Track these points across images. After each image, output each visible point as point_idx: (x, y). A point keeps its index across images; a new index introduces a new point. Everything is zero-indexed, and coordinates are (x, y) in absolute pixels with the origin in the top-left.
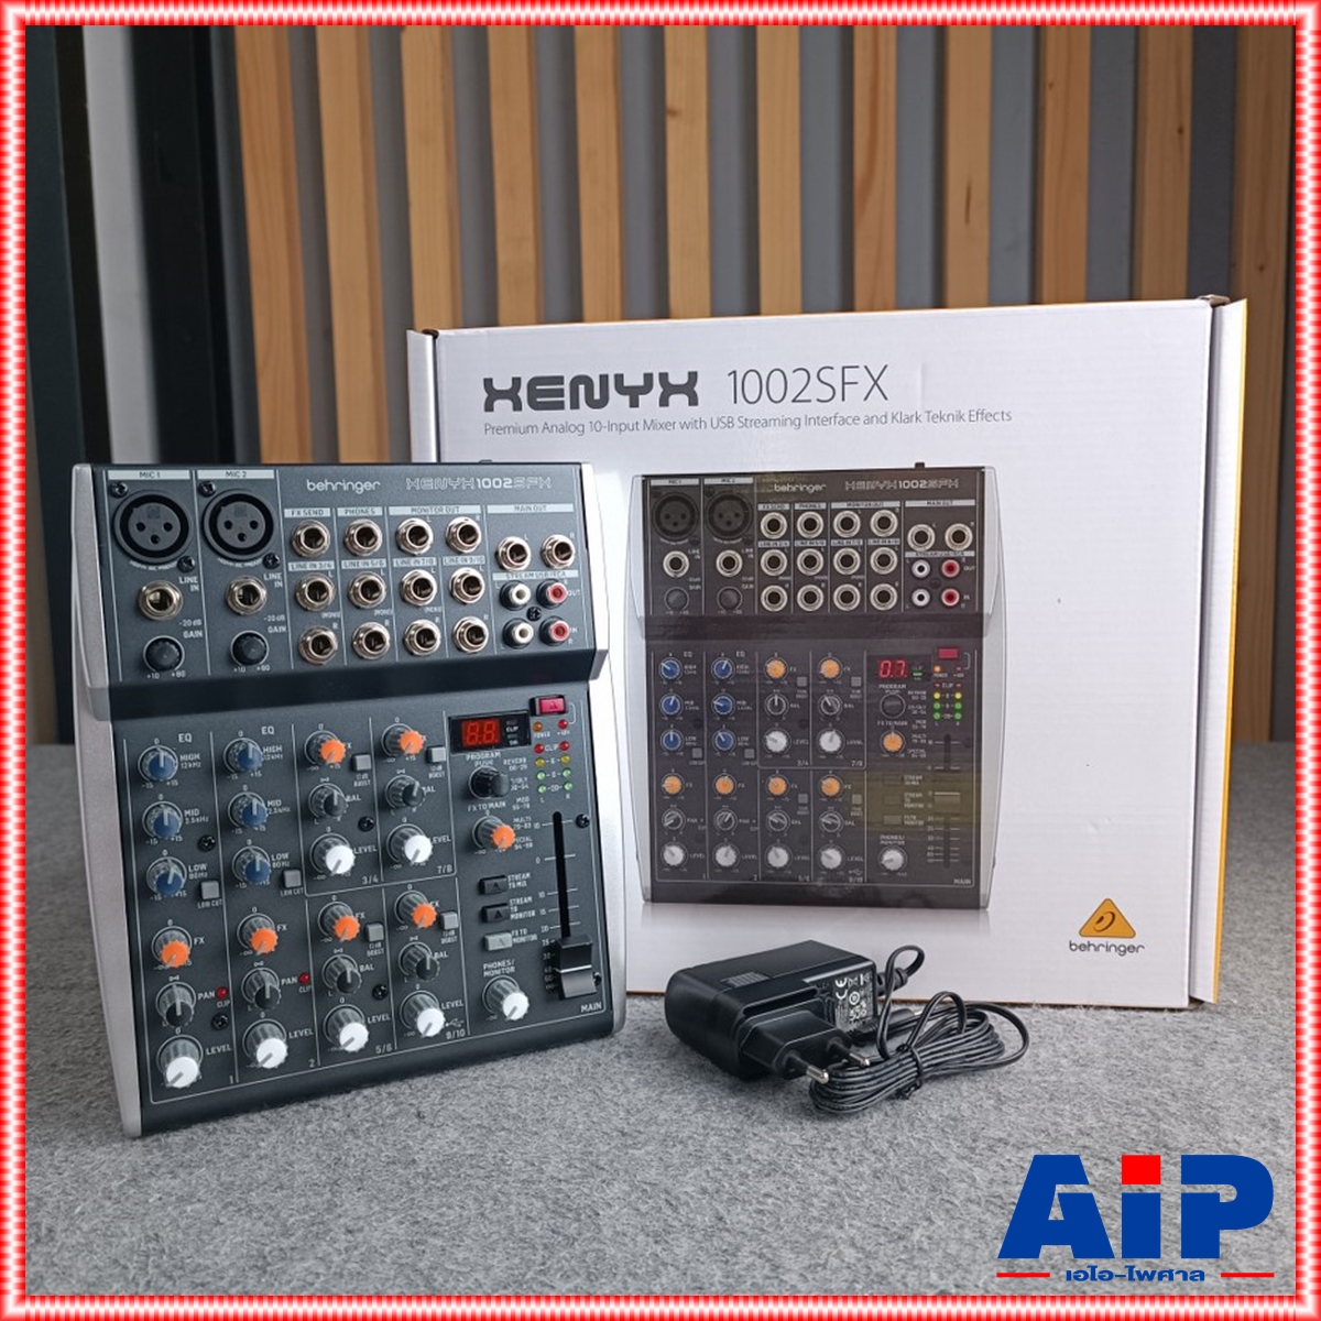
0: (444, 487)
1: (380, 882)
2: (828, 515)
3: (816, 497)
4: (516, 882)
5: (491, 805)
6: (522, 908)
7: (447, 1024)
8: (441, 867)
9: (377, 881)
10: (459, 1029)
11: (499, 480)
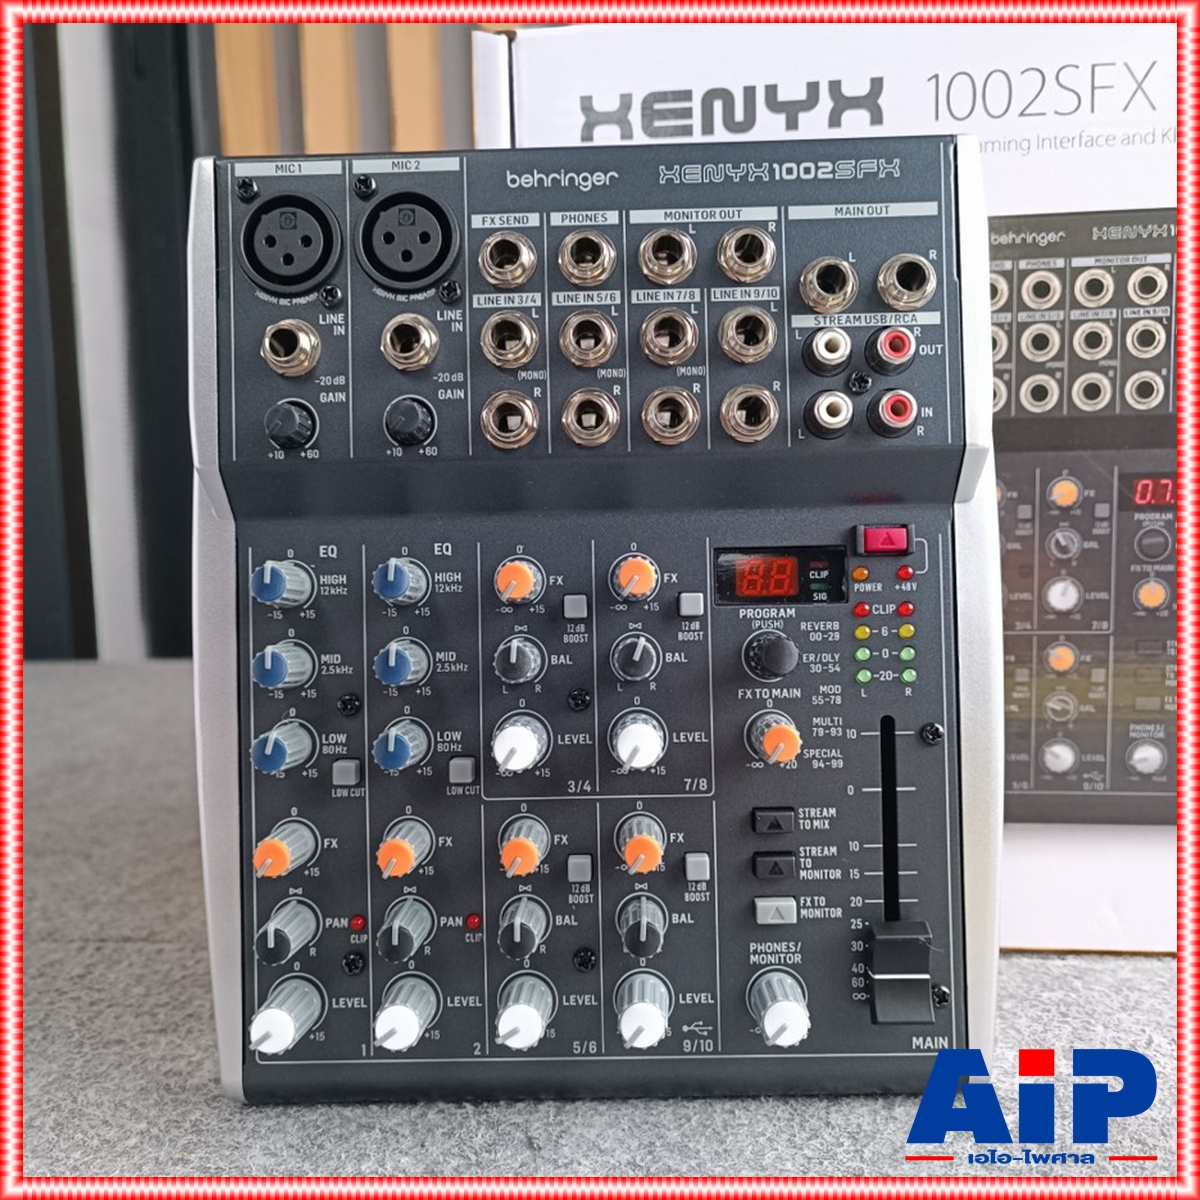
0: (719, 179)
1: (593, 792)
2: (1068, 276)
3: (1051, 251)
4: (811, 820)
5: (776, 692)
6: (819, 863)
7: (685, 1028)
8: (689, 780)
9: (589, 789)
10: (705, 1038)
11: (811, 165)
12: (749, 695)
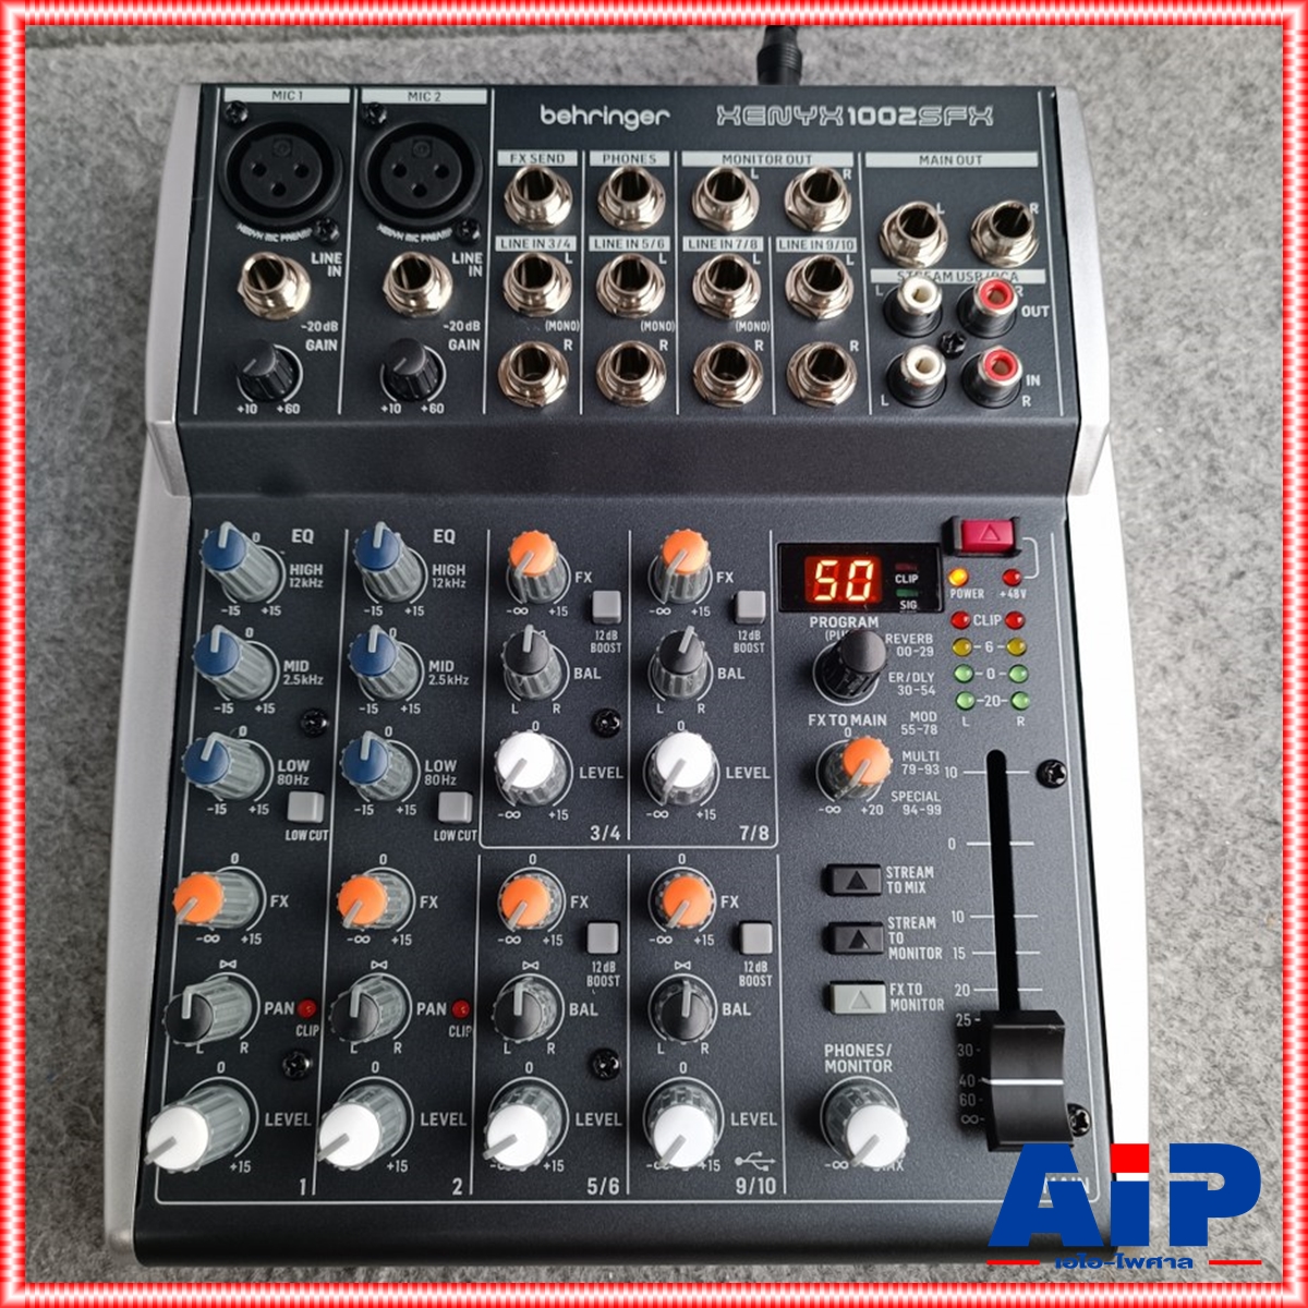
0: (785, 122)
1: (623, 841)
4: (903, 881)
5: (856, 719)
6: (913, 938)
7: (739, 1161)
8: (746, 828)
9: (617, 836)
10: (765, 1175)
11: (892, 111)
12: (822, 719)
